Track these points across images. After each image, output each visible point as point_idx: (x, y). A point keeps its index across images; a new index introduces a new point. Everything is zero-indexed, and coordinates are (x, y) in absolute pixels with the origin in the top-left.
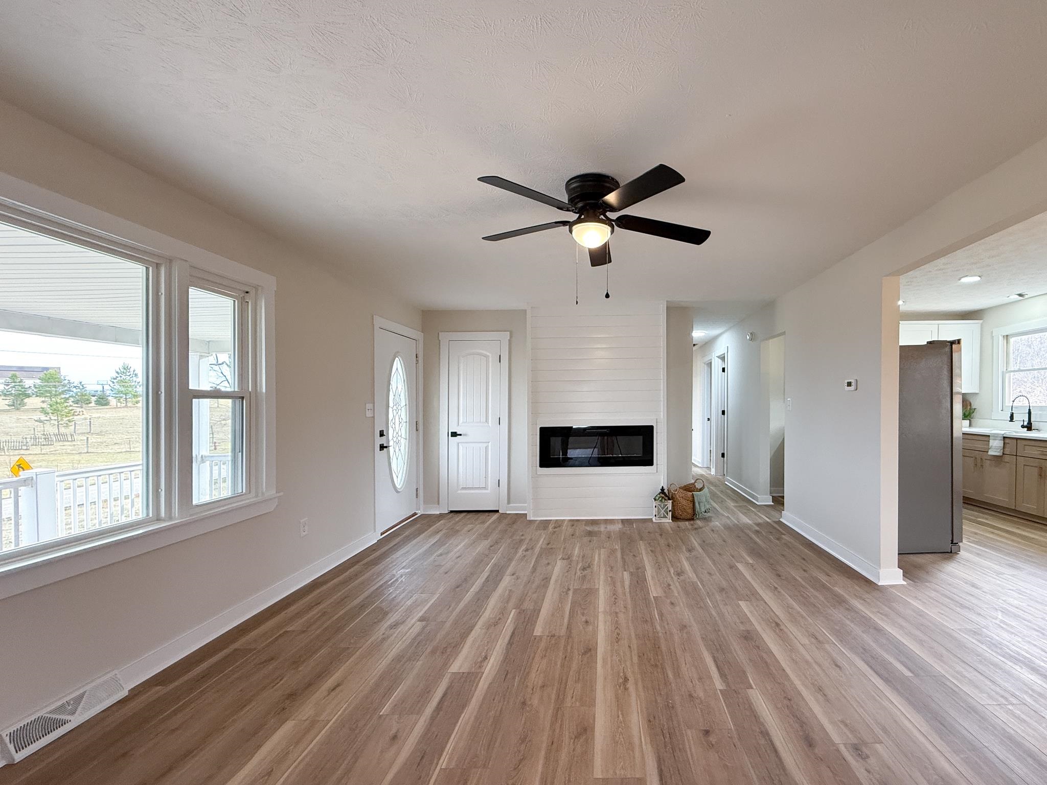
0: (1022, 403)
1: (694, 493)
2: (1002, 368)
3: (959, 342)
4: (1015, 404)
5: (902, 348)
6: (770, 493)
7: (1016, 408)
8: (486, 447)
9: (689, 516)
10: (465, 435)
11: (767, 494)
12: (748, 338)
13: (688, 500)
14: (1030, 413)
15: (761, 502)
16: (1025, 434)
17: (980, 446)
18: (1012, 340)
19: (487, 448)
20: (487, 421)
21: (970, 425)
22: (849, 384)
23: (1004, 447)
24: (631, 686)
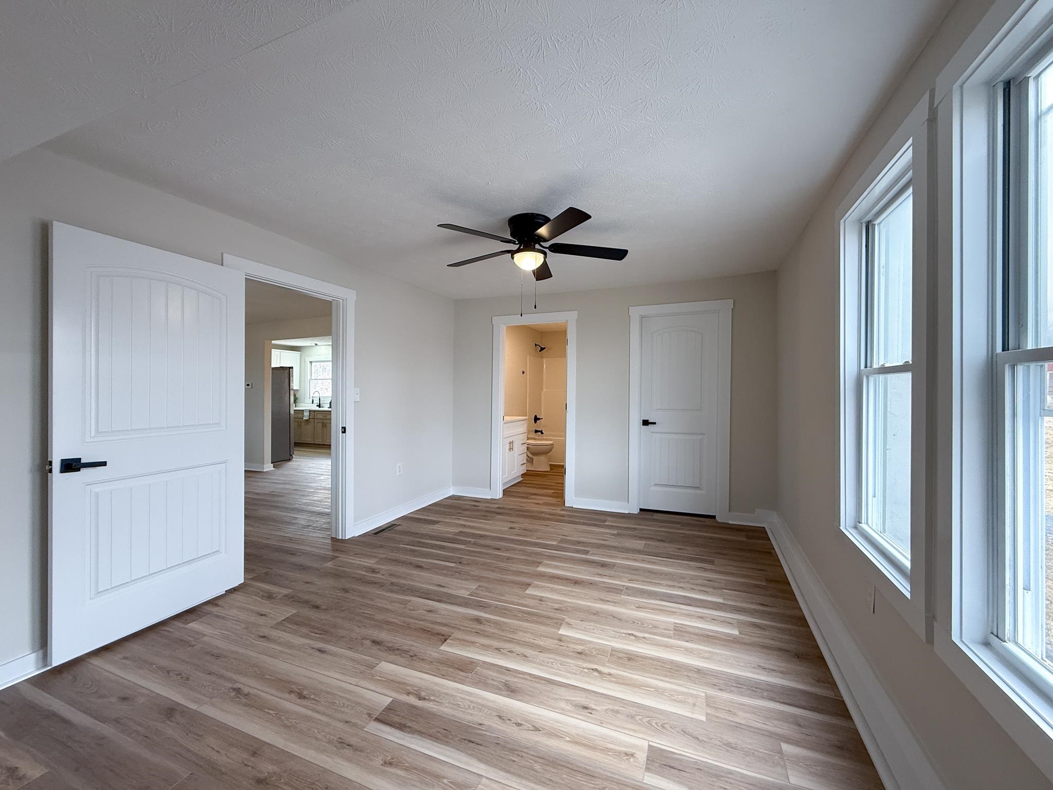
0: (316, 395)
2: (309, 378)
3: (292, 368)
4: (314, 396)
5: (272, 368)
7: (315, 397)
14: (320, 399)
16: (317, 409)
17: (300, 416)
18: (313, 364)
21: (295, 407)
23: (310, 416)
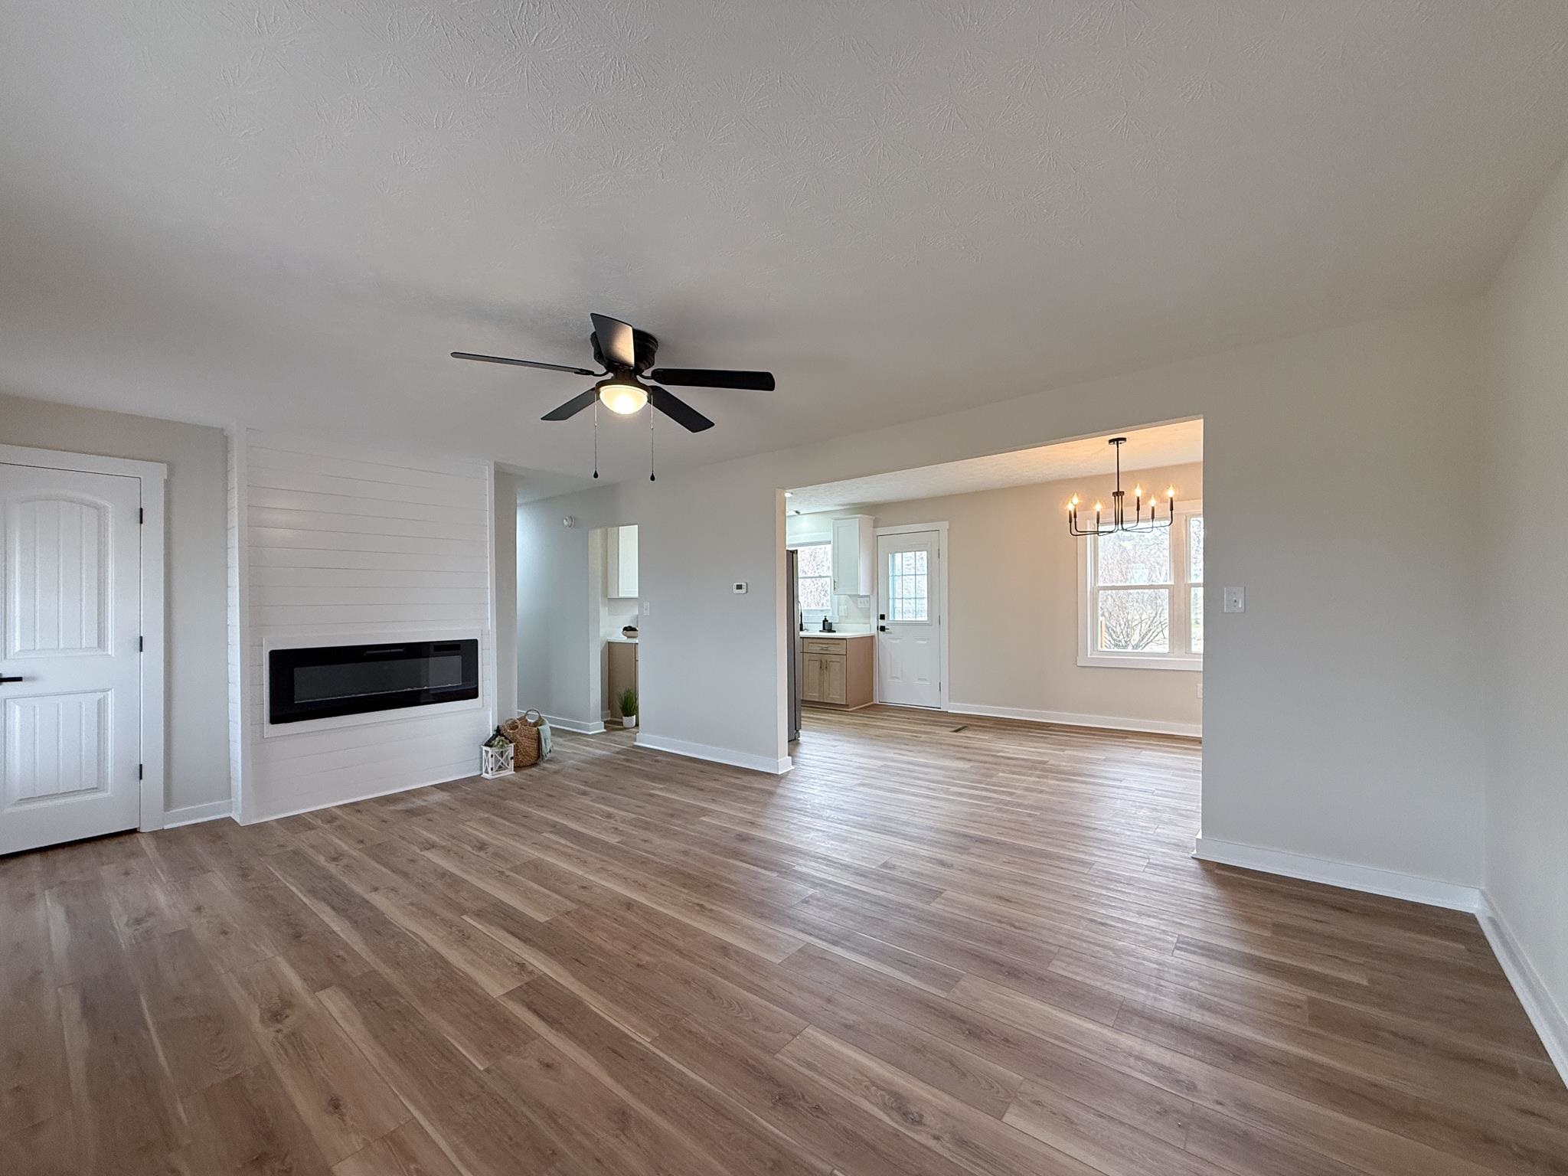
1: (539, 727)
3: (797, 552)
6: (602, 718)
8: (99, 702)
9: (533, 761)
10: (32, 679)
11: (598, 720)
12: (565, 523)
13: (532, 739)
15: (593, 730)
19: (101, 705)
20: (101, 643)
22: (739, 587)
24: (708, 906)
